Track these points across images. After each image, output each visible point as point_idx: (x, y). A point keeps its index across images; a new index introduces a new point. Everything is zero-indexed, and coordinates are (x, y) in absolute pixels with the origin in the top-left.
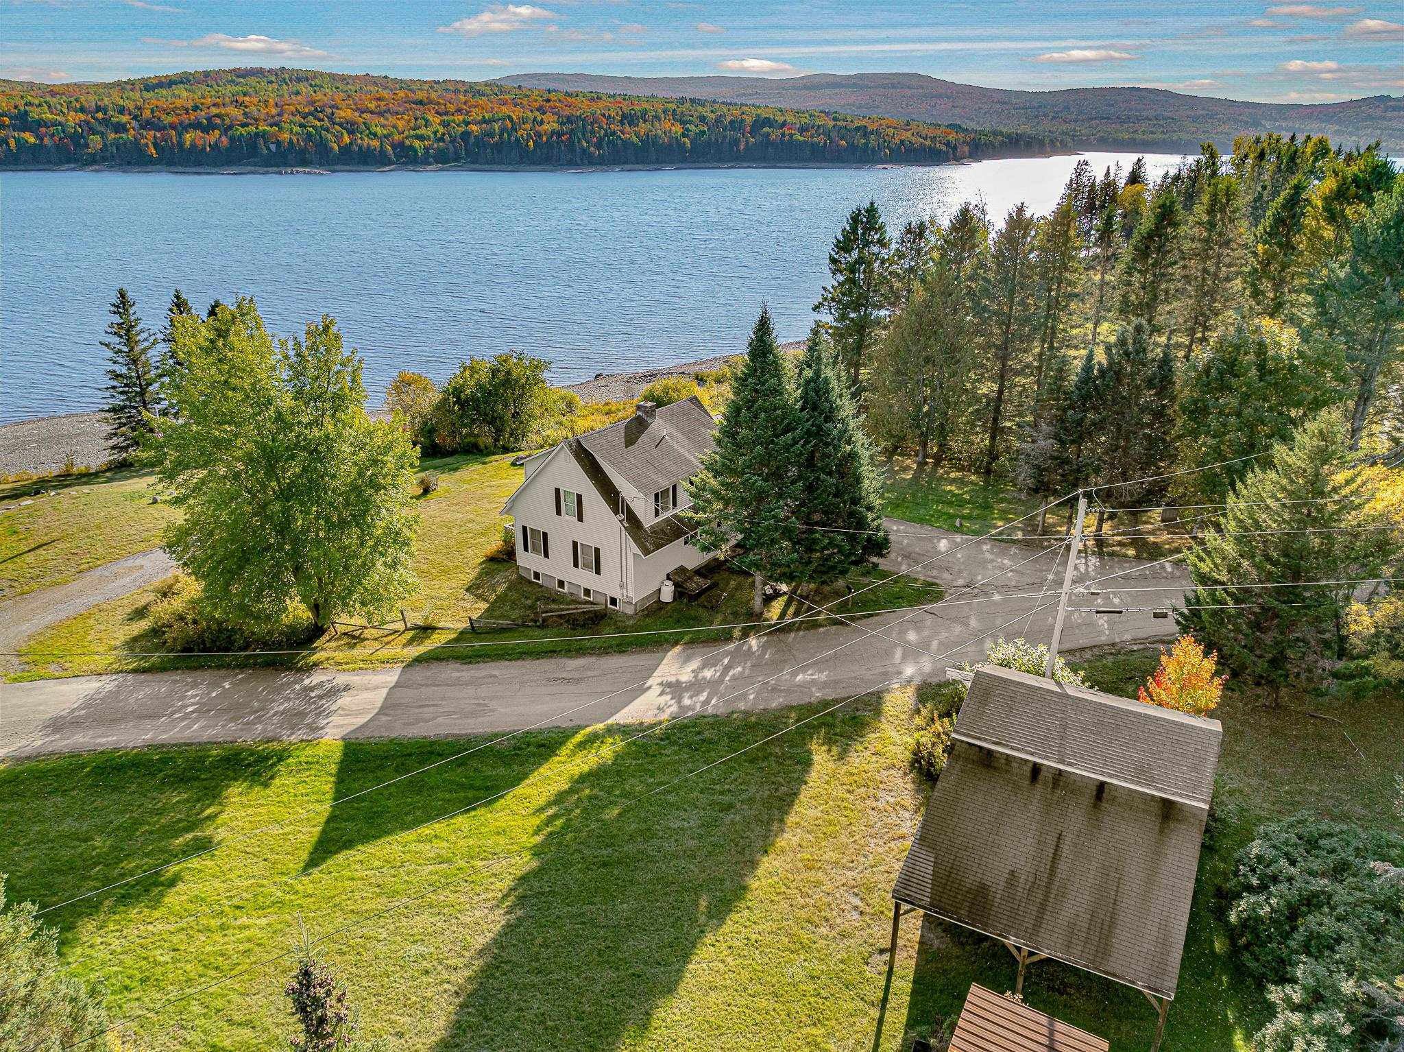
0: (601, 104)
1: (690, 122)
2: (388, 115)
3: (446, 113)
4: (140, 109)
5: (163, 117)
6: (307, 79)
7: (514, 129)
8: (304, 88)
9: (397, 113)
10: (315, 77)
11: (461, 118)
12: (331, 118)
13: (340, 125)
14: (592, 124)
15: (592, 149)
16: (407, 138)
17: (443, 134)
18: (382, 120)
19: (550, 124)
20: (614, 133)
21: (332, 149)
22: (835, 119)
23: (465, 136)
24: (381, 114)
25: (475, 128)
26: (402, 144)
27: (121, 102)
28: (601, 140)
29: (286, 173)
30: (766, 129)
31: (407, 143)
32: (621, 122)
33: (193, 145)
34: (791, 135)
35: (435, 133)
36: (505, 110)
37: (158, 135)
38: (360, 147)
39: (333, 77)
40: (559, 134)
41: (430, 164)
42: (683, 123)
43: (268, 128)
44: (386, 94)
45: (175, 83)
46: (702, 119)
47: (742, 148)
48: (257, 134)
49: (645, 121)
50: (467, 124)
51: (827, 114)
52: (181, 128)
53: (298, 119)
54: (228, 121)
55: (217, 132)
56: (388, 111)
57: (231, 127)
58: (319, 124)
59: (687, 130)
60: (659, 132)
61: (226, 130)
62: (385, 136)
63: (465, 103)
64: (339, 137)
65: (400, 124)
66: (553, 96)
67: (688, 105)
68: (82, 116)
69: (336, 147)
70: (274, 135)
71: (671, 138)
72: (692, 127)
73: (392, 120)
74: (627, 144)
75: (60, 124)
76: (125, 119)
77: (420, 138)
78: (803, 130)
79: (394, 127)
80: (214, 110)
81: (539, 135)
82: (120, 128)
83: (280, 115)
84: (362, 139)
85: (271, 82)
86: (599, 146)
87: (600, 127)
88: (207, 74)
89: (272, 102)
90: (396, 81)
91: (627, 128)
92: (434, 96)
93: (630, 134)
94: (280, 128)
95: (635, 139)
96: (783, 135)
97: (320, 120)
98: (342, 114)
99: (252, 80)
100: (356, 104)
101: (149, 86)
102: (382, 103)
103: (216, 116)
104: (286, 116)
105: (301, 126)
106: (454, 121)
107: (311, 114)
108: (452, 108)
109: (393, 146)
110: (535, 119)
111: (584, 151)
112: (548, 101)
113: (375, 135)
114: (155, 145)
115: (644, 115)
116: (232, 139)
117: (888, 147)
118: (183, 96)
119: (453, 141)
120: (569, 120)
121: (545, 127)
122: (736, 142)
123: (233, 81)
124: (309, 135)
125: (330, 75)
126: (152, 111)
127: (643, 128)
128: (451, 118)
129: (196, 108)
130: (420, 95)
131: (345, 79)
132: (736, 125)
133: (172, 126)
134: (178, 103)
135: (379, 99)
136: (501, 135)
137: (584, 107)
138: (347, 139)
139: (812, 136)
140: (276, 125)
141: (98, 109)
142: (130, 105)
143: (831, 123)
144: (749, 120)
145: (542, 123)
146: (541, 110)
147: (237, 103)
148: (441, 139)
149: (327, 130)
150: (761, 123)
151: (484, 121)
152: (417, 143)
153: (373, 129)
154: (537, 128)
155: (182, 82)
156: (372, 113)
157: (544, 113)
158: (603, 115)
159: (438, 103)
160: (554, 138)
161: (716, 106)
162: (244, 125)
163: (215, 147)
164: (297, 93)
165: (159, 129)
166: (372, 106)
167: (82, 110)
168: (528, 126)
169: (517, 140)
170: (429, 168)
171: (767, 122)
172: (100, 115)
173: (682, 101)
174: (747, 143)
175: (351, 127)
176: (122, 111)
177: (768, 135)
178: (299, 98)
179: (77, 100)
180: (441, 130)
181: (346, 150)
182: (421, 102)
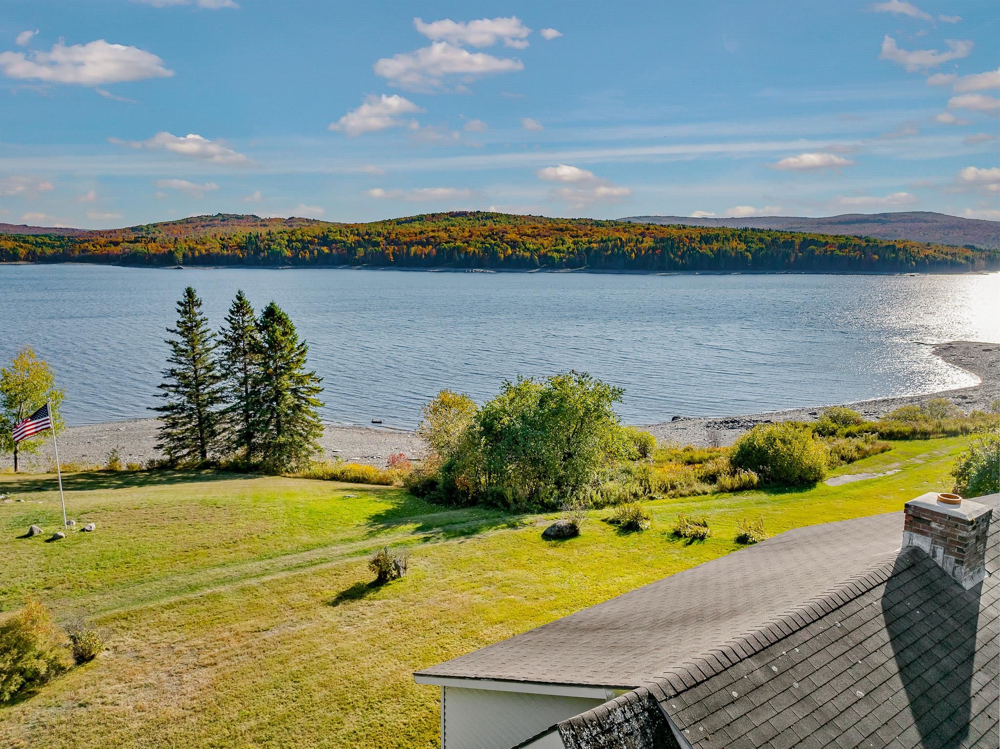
0: (686, 231)
1: (752, 242)
2: (538, 237)
3: (577, 236)
4: (389, 233)
5: (401, 238)
6: (492, 218)
7: (622, 246)
8: (489, 223)
9: (545, 236)
10: (497, 217)
11: (586, 239)
12: (501, 239)
13: (507, 243)
14: (678, 243)
15: (677, 259)
16: (549, 251)
17: (574, 249)
18: (534, 240)
19: (648, 242)
20: (694, 249)
21: (500, 257)
22: (866, 241)
23: (589, 250)
24: (534, 237)
25: (594, 245)
26: (545, 255)
27: (381, 230)
28: (684, 253)
29: (468, 272)
30: (812, 247)
31: (549, 254)
32: (700, 242)
33: (415, 254)
34: (832, 252)
35: (568, 248)
36: (617, 235)
37: (396, 248)
38: (517, 256)
39: (508, 216)
40: (654, 249)
41: (563, 268)
42: (746, 243)
43: (461, 245)
44: (539, 226)
45: (414, 220)
46: (761, 240)
47: (792, 260)
48: (454, 248)
49: (718, 241)
50: (590, 243)
51: (860, 238)
52: (410, 244)
53: (481, 239)
54: (438, 240)
55: (431, 247)
56: (539, 235)
57: (439, 244)
58: (493, 242)
59: (750, 247)
60: (728, 248)
61: (436, 246)
62: (535, 250)
63: (590, 230)
64: (505, 250)
65: (546, 243)
66: (652, 227)
67: (750, 232)
68: (357, 238)
69: (502, 256)
70: (465, 249)
71: (737, 253)
72: (753, 245)
73: (541, 240)
74: (703, 256)
75: (344, 242)
76: (380, 239)
77: (558, 251)
78: (841, 247)
79: (542, 244)
80: (432, 234)
81: (639, 250)
82: (377, 244)
83: (470, 236)
84: (519, 251)
85: (470, 220)
86: (682, 257)
87: (684, 245)
88: (433, 215)
89: (467, 229)
90: (547, 219)
91: (704, 246)
92: (570, 226)
93: (705, 249)
94: (469, 245)
95: (709, 253)
96: (826, 251)
97: (494, 240)
98: (509, 236)
99: (459, 219)
100: (519, 231)
101: (399, 222)
102: (535, 230)
103: (433, 237)
104: (474, 237)
105: (483, 243)
106: (581, 241)
107: (489, 236)
108: (581, 233)
109: (539, 256)
110: (638, 239)
111: (671, 260)
112: (648, 229)
113: (528, 249)
114: (393, 254)
115: (717, 237)
116: (438, 251)
117: (914, 260)
118: (417, 226)
119: (580, 253)
120: (662, 240)
121: (644, 245)
122: (788, 256)
123: (448, 219)
124: (486, 247)
125: (506, 215)
126: (397, 234)
127: (716, 246)
128: (579, 239)
129: (421, 233)
130: (561, 226)
131: (515, 217)
132: (788, 244)
133: (405, 243)
134: (412, 230)
135: (534, 228)
136: (613, 250)
137: (674, 233)
138: (510, 251)
139: (850, 251)
140: (467, 242)
141: (367, 233)
142: (385, 232)
143: (864, 244)
144: (797, 241)
145: (642, 242)
146: (643, 234)
147: (446, 230)
148: (572, 253)
149: (498, 246)
150: (807, 242)
151: (602, 241)
152: (555, 255)
153: (528, 245)
154: (639, 245)
155: (418, 220)
156: (529, 236)
157: (644, 237)
158: (687, 237)
159: (573, 230)
160: (650, 252)
161: (771, 233)
162: (446, 243)
163: (428, 255)
164: (485, 225)
165: (397, 244)
166: (529, 232)
167: (358, 235)
168: (632, 244)
169: (624, 253)
170: (561, 271)
171: (813, 242)
172: (367, 237)
173: (746, 230)
174: (796, 256)
175: (514, 244)
176: (379, 234)
177: (813, 251)
178: (485, 227)
179: (357, 230)
180: (572, 246)
181: (508, 258)
182: (561, 230)
